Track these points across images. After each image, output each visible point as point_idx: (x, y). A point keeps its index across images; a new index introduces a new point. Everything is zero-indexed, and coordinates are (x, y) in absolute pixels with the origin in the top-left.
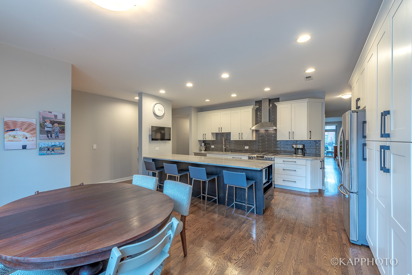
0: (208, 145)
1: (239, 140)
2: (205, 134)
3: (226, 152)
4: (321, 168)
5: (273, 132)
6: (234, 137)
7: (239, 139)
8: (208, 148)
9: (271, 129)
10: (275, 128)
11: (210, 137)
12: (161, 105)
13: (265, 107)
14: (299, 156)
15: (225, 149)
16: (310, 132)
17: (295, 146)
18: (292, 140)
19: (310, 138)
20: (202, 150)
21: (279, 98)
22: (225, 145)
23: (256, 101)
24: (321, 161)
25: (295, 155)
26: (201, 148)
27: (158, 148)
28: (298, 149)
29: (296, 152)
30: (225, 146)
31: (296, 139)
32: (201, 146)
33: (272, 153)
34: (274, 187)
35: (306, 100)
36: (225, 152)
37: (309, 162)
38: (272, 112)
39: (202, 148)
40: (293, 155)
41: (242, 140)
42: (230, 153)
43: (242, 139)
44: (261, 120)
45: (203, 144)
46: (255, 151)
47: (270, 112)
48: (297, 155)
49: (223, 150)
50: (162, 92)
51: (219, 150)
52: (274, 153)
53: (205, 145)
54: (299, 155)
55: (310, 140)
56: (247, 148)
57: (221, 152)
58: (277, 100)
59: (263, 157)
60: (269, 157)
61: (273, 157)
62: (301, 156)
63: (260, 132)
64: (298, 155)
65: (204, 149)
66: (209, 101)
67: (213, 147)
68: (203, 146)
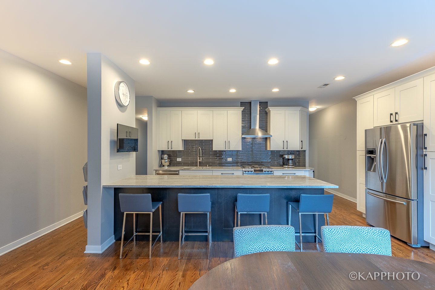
1: (225, 150)
2: (172, 141)
3: (202, 166)
6: (217, 146)
7: (226, 148)
11: (179, 146)
12: (125, 87)
14: (291, 167)
15: (200, 162)
16: (302, 141)
17: (286, 157)
18: (286, 150)
19: (302, 148)
21: (267, 102)
23: (241, 102)
29: (286, 162)
31: (290, 149)
35: (299, 108)
42: (207, 167)
43: (229, 148)
44: (250, 126)
45: (166, 156)
46: (240, 164)
49: (197, 164)
51: (190, 164)
55: (301, 150)
59: (262, 171)
60: (268, 170)
61: (273, 170)
64: (289, 167)
66: (193, 92)
67: (179, 160)
68: (166, 158)
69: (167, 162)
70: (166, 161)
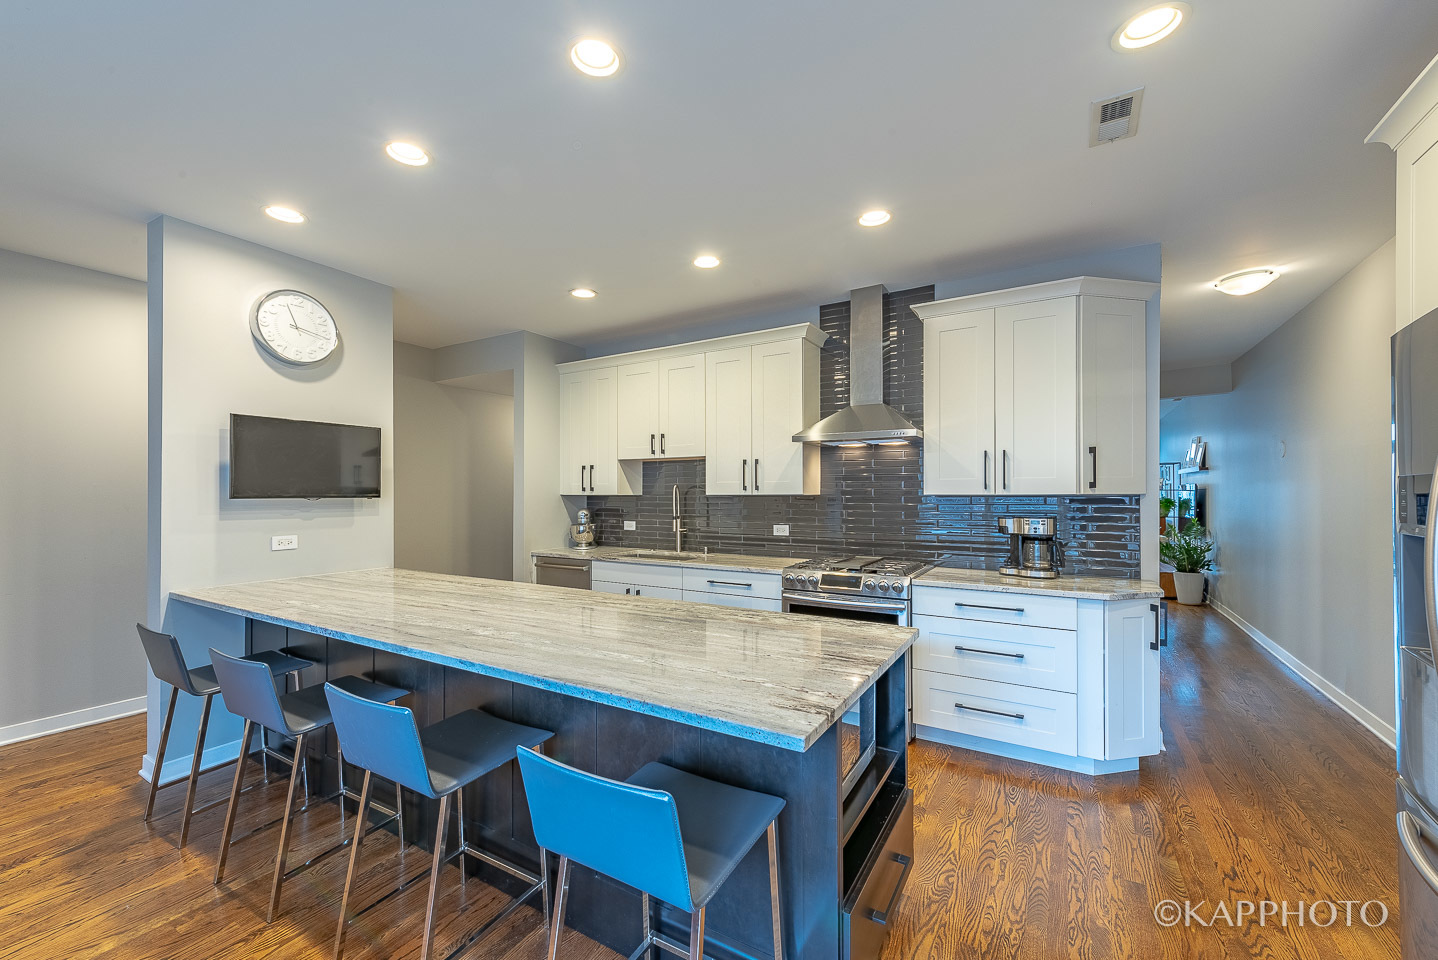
0: (614, 516)
1: (743, 493)
2: (592, 467)
3: (691, 550)
4: (1154, 646)
5: (902, 455)
6: (722, 481)
7: (745, 488)
8: (612, 533)
9: (895, 443)
10: (912, 432)
11: (610, 483)
12: (309, 305)
13: (867, 336)
14: (1035, 574)
15: (684, 536)
16: (1093, 450)
17: (1011, 525)
18: (1000, 491)
19: (1093, 485)
20: (578, 540)
21: (933, 286)
22: (683, 518)
23: (822, 308)
24: (1154, 608)
25: (1014, 571)
26: (575, 534)
27: (294, 538)
28: (1026, 539)
29: (1016, 552)
30: (683, 525)
31: (1016, 488)
32: (575, 522)
33: (895, 557)
34: (913, 740)
35: (1074, 285)
36: (684, 554)
37: (1094, 615)
38: (899, 362)
39: (579, 532)
40: (1004, 571)
41: (755, 493)
42: (705, 555)
43: (757, 488)
44: (848, 399)
45: (583, 514)
46: (819, 549)
47: (889, 358)
48: (1023, 573)
49: (675, 541)
50: (285, 214)
51: (658, 541)
52: (908, 557)
53: (594, 516)
54: (1031, 568)
55: (1090, 492)
56: (781, 530)
57: (667, 553)
58: (926, 293)
59: (855, 582)
60: (885, 582)
61: (906, 582)
62: (1042, 574)
63: (844, 455)
64: (1029, 573)
65: (588, 537)
66: (592, 295)
67: (630, 525)
68: (583, 521)
69: (583, 531)
70: (582, 528)
